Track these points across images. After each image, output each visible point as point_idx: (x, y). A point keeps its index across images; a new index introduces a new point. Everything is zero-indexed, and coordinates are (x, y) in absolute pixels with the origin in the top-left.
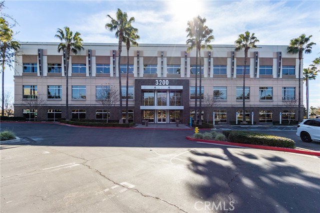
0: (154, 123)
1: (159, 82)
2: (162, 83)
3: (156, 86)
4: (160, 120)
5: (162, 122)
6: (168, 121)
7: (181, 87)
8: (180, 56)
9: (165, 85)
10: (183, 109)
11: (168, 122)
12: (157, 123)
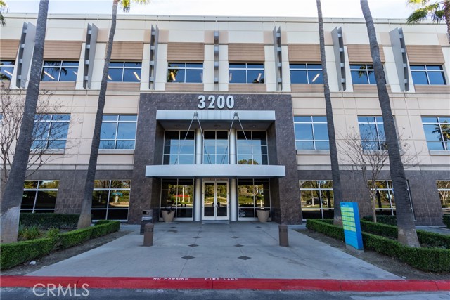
0: (194, 221)
1: (208, 101)
2: (215, 103)
3: (199, 112)
4: (209, 211)
5: (216, 218)
6: (233, 213)
7: (270, 115)
8: (261, 41)
9: (226, 108)
10: (284, 174)
11: (234, 219)
12: (201, 221)
